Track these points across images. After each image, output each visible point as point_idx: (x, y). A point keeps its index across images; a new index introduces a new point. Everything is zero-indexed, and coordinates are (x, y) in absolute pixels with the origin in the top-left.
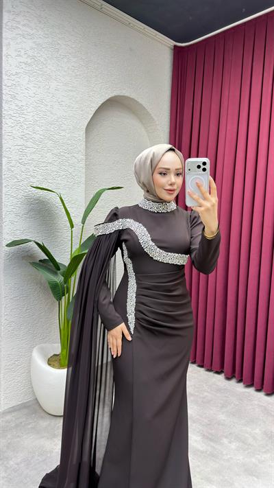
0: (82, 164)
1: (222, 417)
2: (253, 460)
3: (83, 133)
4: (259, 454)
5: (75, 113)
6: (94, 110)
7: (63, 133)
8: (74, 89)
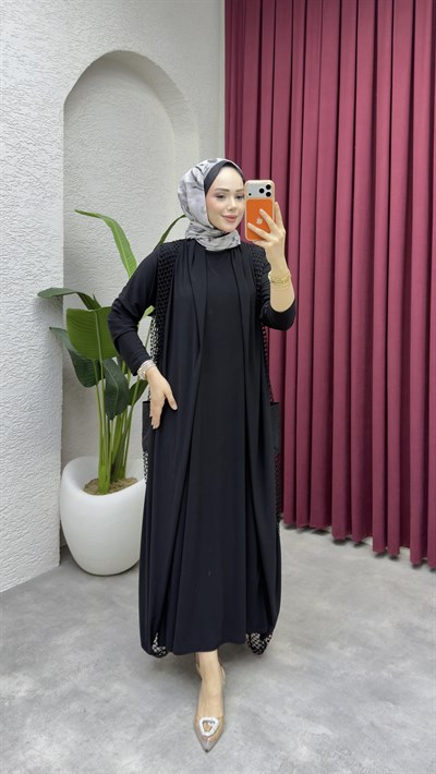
0: (59, 164)
1: (323, 606)
2: (385, 674)
3: (59, 110)
4: (393, 663)
5: (46, 75)
6: (79, 73)
7: (25, 110)
8: (44, 37)
